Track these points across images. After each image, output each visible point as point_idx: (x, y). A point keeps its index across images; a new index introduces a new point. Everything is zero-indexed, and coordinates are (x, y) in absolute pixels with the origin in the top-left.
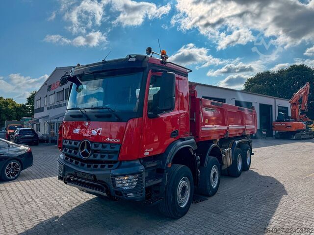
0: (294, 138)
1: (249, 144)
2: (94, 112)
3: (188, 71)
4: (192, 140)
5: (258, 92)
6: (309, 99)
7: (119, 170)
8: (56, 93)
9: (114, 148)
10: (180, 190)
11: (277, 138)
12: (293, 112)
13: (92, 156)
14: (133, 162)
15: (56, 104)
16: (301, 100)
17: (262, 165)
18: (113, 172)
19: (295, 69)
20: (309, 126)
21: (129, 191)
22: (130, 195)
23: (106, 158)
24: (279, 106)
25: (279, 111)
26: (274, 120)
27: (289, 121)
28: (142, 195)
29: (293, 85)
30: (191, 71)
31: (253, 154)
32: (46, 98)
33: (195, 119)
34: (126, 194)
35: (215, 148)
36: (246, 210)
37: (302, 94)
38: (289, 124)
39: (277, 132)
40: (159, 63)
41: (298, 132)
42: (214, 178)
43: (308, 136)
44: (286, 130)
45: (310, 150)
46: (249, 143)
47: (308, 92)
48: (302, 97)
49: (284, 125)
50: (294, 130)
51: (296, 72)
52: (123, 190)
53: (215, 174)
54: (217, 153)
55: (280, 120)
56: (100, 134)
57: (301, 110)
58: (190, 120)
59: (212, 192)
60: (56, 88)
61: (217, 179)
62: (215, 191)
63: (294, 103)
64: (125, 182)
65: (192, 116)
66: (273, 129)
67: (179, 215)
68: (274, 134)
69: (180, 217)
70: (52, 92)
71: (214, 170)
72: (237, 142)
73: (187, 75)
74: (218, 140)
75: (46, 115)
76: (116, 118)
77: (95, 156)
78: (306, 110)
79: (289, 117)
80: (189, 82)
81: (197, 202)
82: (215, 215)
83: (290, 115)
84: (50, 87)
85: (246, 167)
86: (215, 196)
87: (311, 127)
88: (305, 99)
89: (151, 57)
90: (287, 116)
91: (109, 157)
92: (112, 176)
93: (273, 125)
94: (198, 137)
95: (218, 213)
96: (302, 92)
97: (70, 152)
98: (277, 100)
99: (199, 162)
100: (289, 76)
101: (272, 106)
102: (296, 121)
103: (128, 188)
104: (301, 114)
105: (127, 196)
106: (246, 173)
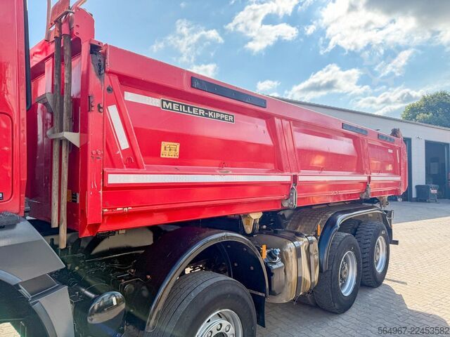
1: (385, 221)
31: (396, 243)
101: (447, 144)
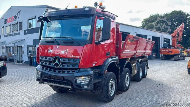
0: (173, 59)
2: (62, 40)
3: (116, 16)
4: (117, 58)
5: (151, 28)
6: (183, 34)
7: (79, 73)
8: (11, 25)
9: (76, 61)
10: (110, 86)
11: (162, 59)
12: (173, 42)
13: (62, 66)
14: (86, 69)
15: (12, 33)
16: (178, 34)
17: (153, 75)
18: (75, 75)
19: (175, 13)
20: (182, 52)
21: (85, 85)
22: (85, 87)
23: (71, 67)
24: (164, 38)
25: (164, 41)
26: (161, 47)
27: (170, 48)
28: (92, 87)
29: (174, 24)
30: (117, 16)
32: (3, 29)
33: (118, 46)
34: (83, 86)
35: (128, 63)
36: (146, 98)
37: (179, 30)
38: (170, 50)
39: (163, 55)
40: (101, 12)
41: (176, 55)
42: (127, 81)
43: (181, 58)
44: (168, 54)
45: (182, 67)
46: (146, 61)
47: (183, 29)
48: (179, 33)
49: (167, 50)
50: (173, 54)
51: (176, 15)
52: (81, 84)
53: (127, 78)
54: (129, 66)
55: (164, 47)
56: (67, 53)
57: (178, 41)
58: (116, 46)
59: (126, 89)
60: (11, 21)
61: (129, 81)
62: (127, 89)
63: (174, 36)
64: (82, 80)
65: (117, 44)
66: (160, 53)
67: (110, 100)
68: (160, 56)
69: (110, 101)
70: (8, 24)
71: (127, 76)
72: (140, 60)
73: (115, 19)
74: (130, 58)
75: (3, 41)
76: (77, 44)
77: (63, 66)
78: (181, 41)
79: (170, 45)
80: (116, 23)
81: (118, 94)
82: (129, 100)
83: (171, 44)
84: (6, 20)
85: (144, 76)
86: (127, 91)
87: (183, 53)
88: (181, 34)
89: (97, 8)
90: (169, 45)
91: (73, 66)
92: (74, 77)
93: (160, 50)
94: (119, 56)
95: (131, 99)
96: (179, 29)
97: (46, 64)
98: (163, 34)
99: (120, 71)
100: (171, 18)
101: (160, 38)
102: (174, 48)
103: (84, 83)
104: (178, 44)
105: (84, 88)
106: (144, 79)
